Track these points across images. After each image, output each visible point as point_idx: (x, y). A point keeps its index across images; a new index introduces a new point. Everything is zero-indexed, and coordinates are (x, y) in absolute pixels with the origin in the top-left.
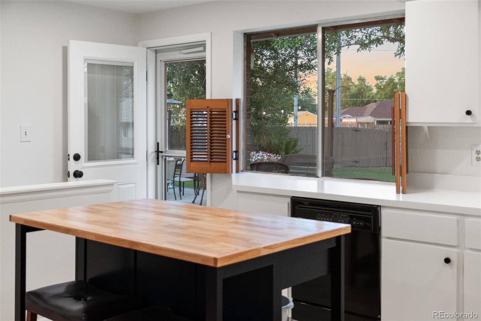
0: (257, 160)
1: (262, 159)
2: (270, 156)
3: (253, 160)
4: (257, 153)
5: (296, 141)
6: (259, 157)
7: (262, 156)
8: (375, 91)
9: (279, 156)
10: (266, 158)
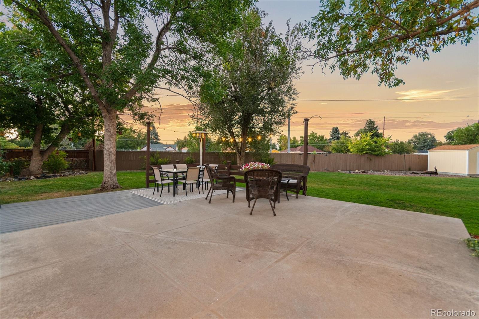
0: (254, 168)
1: (258, 167)
2: (263, 165)
3: (252, 168)
4: (254, 163)
5: (273, 159)
6: (256, 166)
7: (258, 165)
8: (300, 142)
9: (269, 165)
10: (260, 166)
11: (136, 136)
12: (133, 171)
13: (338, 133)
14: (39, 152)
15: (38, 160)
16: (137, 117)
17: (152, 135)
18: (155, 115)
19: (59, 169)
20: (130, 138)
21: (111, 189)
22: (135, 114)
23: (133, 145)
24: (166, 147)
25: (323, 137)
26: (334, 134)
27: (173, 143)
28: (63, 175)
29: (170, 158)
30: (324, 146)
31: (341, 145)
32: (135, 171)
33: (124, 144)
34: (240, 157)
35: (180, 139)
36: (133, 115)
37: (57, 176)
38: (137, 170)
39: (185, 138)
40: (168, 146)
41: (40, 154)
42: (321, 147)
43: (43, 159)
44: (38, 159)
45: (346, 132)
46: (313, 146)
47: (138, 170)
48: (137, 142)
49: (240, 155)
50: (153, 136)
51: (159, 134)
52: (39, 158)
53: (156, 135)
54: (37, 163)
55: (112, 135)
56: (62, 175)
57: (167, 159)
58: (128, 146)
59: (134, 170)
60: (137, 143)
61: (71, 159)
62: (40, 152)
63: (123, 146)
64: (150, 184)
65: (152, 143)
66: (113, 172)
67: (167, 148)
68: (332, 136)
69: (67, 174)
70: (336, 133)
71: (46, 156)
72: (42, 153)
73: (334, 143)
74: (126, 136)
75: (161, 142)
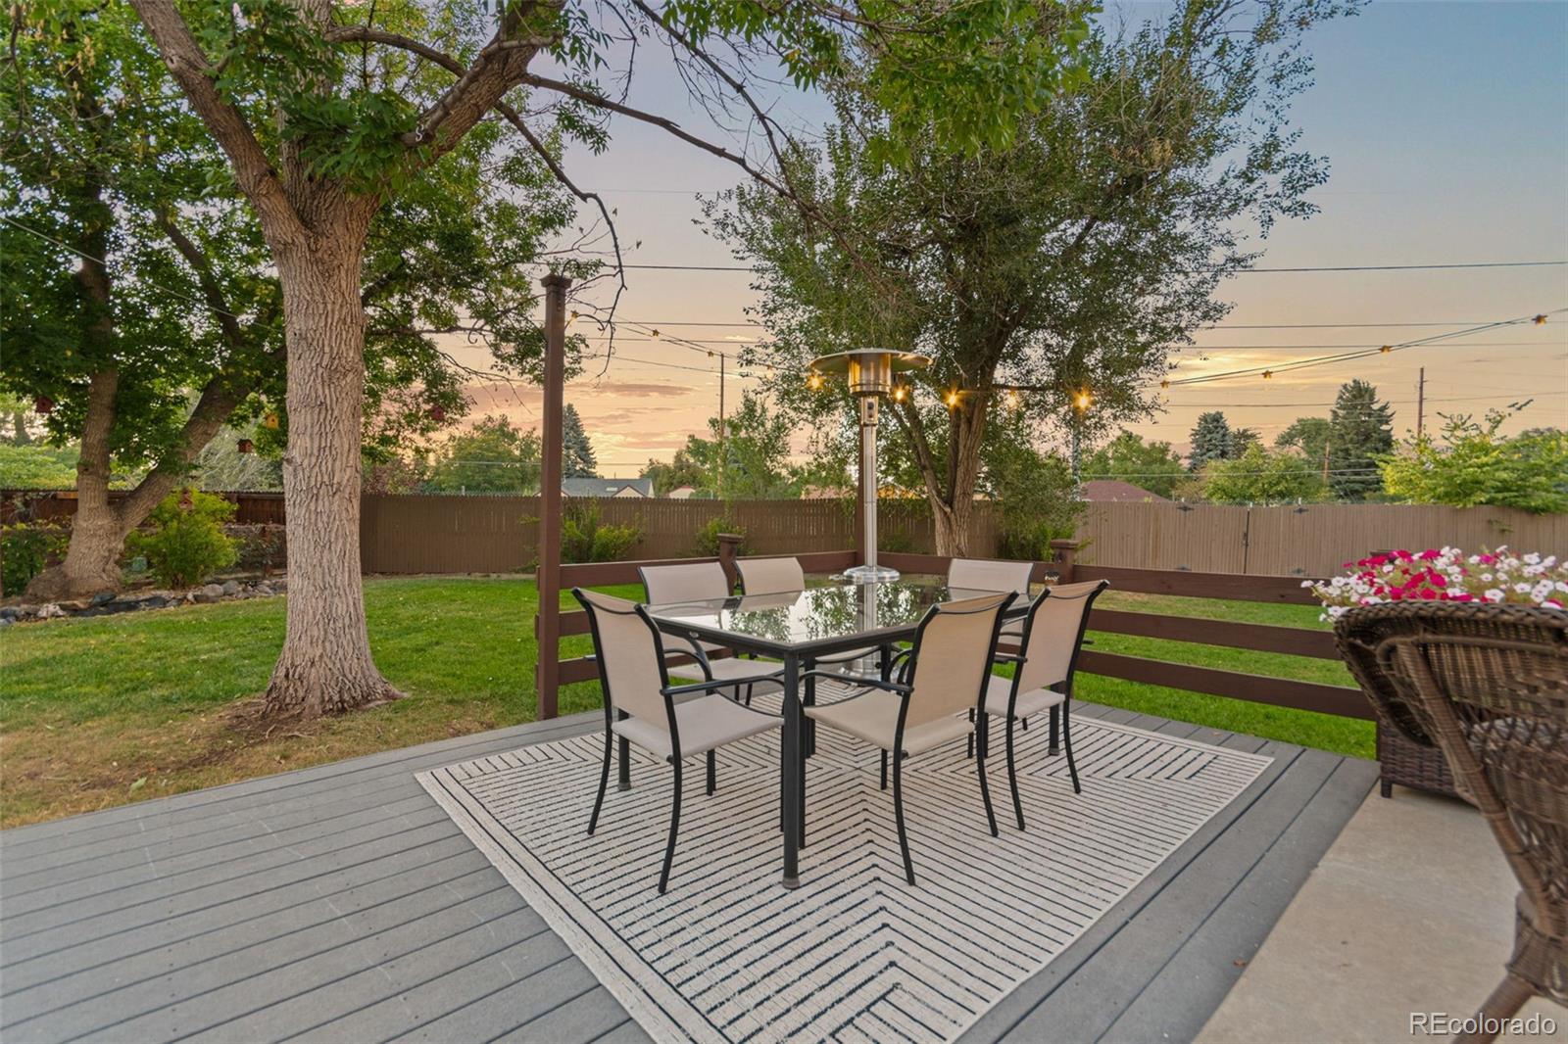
11: (517, 453)
12: (494, 576)
13: (1224, 435)
14: (105, 498)
15: (101, 532)
16: (509, 348)
17: (568, 448)
18: (583, 341)
19: (196, 568)
20: (500, 457)
21: (325, 712)
22: (504, 336)
23: (506, 481)
24: (615, 489)
25: (1165, 450)
26: (1209, 437)
27: (636, 476)
28: (195, 597)
29: (640, 525)
30: (1172, 483)
31: (1245, 477)
32: (505, 576)
33: (479, 478)
34: (948, 519)
35: (661, 461)
36: (491, 338)
37: (164, 603)
38: (510, 572)
39: (678, 457)
40: (623, 484)
41: (109, 503)
42: (1163, 486)
43: (122, 529)
44: (101, 527)
45: (1245, 431)
46: (1129, 481)
47: (517, 572)
48: (523, 471)
49: (948, 510)
50: (571, 452)
51: (592, 443)
52: (105, 522)
53: (584, 449)
54: (95, 542)
55: (332, 371)
56: (190, 596)
57: (628, 527)
58: (491, 483)
59: (499, 571)
60: (520, 475)
61: (260, 526)
62: (110, 498)
63: (474, 483)
64: (565, 694)
65: (569, 476)
66: (340, 608)
67: (619, 492)
68: (1198, 447)
69: (214, 590)
70: (1214, 435)
71: (136, 515)
72: (118, 502)
73: (1216, 471)
74: (486, 450)
75: (599, 471)
